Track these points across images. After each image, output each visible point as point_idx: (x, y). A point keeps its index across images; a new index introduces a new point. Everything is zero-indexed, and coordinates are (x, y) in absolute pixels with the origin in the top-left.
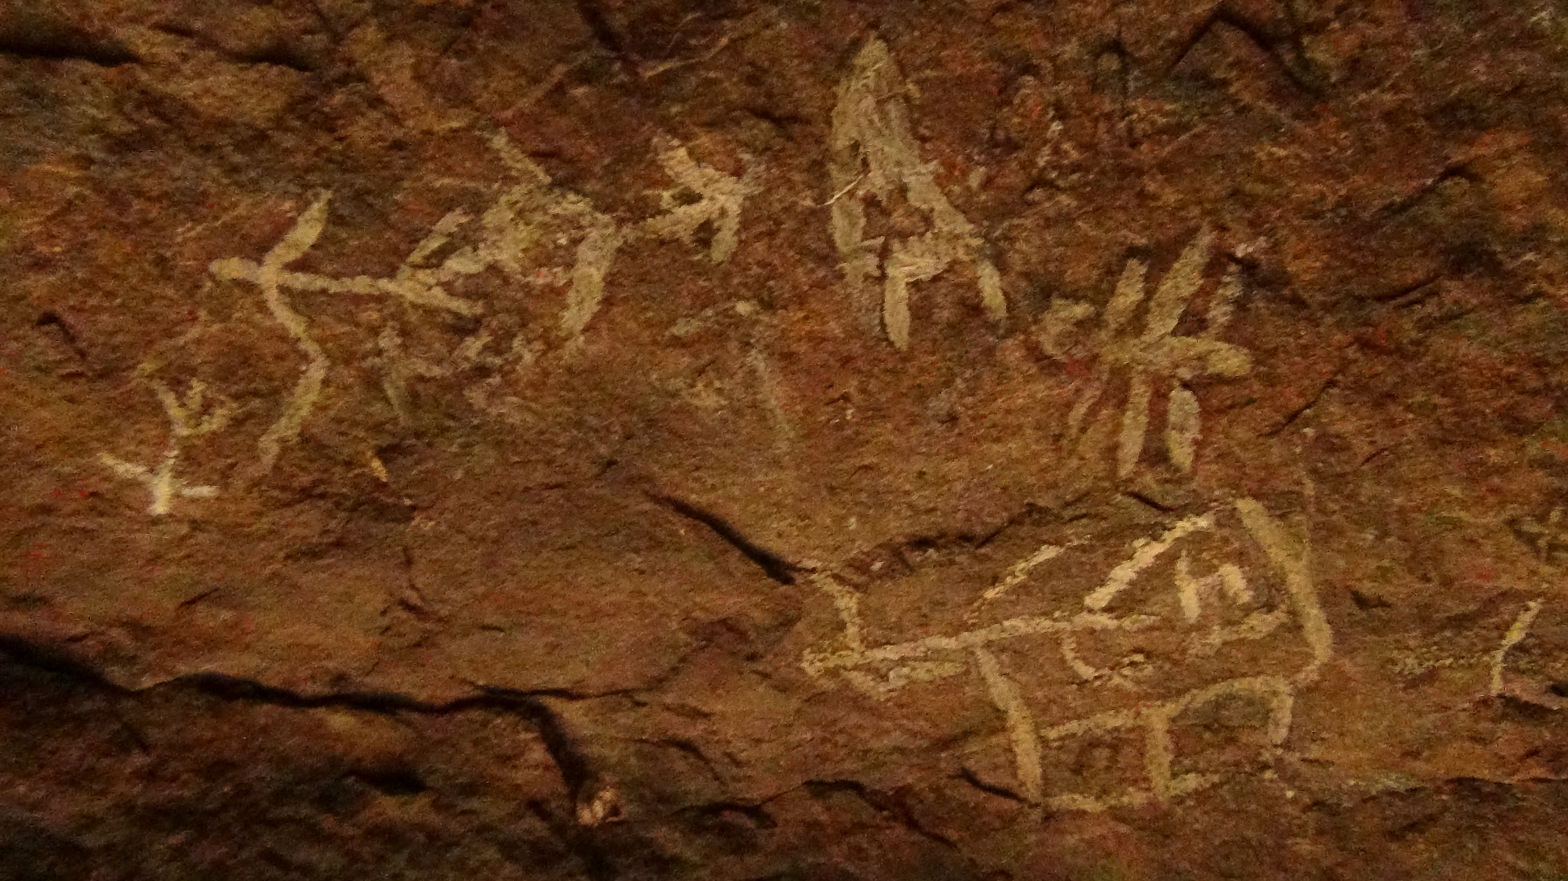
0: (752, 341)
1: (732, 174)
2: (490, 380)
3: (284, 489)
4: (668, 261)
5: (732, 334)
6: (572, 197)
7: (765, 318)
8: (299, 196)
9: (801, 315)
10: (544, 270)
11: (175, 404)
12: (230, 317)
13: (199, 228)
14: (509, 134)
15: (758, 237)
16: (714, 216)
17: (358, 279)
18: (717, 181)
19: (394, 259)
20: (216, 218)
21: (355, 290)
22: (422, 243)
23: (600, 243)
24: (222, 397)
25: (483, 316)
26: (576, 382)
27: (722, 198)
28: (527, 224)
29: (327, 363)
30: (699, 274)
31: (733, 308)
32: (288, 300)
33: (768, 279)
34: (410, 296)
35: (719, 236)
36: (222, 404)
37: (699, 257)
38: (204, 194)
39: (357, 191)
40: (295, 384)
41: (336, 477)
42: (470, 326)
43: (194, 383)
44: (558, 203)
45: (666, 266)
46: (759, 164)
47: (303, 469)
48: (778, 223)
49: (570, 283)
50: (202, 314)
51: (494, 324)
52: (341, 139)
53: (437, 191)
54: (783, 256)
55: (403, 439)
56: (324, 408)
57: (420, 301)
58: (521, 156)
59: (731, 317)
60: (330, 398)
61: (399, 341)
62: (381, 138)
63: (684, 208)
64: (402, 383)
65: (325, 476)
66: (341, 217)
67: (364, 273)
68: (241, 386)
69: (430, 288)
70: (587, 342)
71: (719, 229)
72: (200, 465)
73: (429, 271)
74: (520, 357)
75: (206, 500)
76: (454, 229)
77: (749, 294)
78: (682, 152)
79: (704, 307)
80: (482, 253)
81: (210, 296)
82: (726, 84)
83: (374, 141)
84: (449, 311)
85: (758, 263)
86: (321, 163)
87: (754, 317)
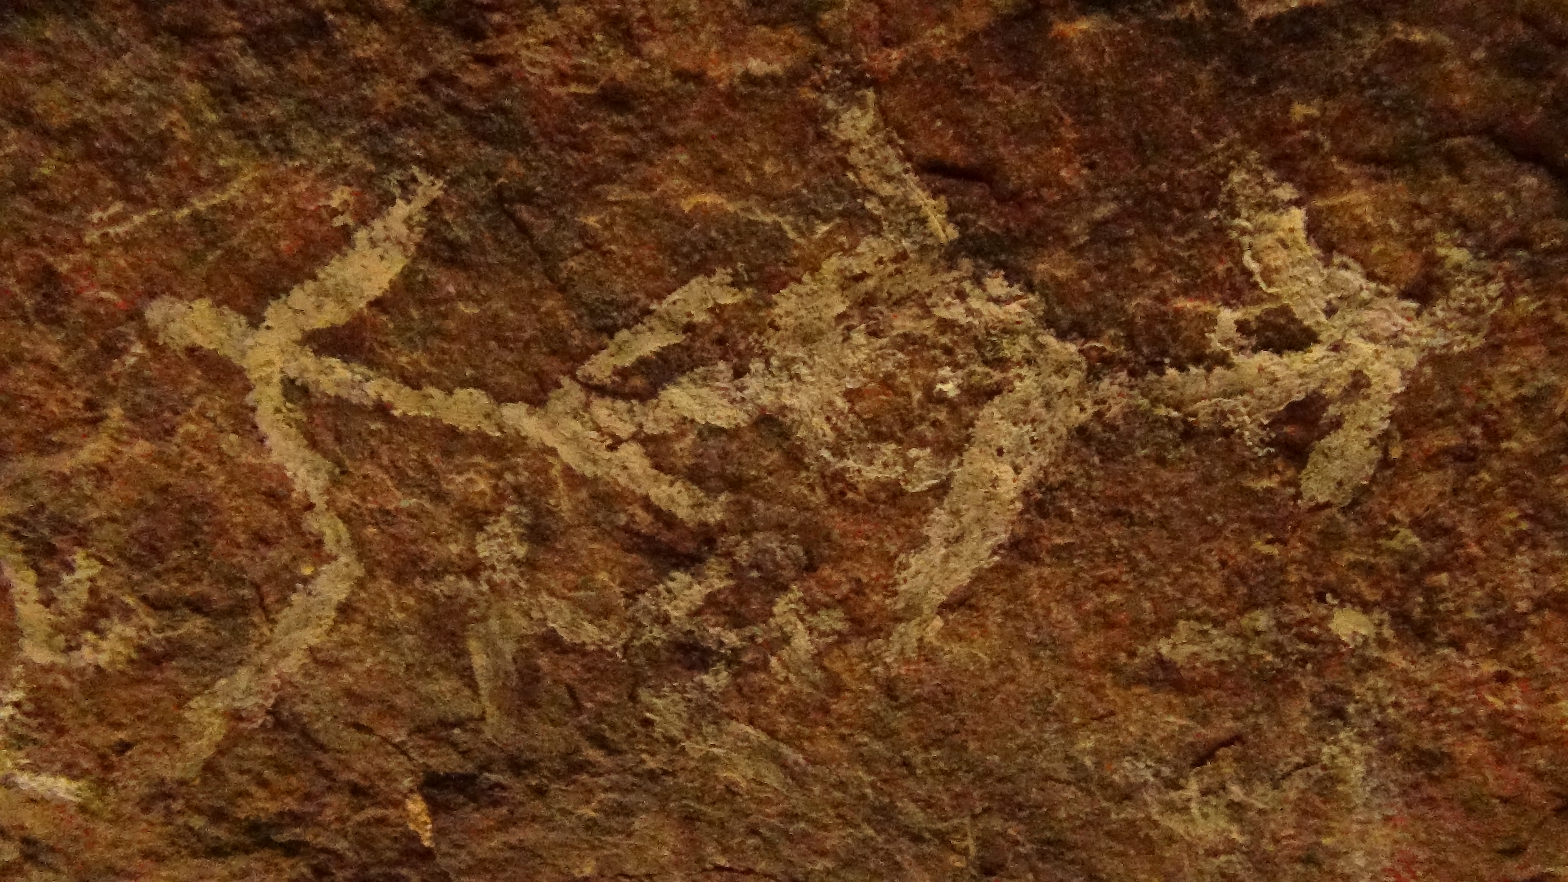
0: (1351, 709)
1: (1405, 295)
2: (707, 679)
3: (218, 816)
4: (1190, 478)
5: (1307, 682)
6: (997, 285)
7: (1397, 659)
8: (366, 181)
9: (1489, 668)
10: (888, 449)
11: (34, 594)
12: (170, 432)
13: (138, 219)
14: (883, 111)
15: (1433, 461)
16: (1328, 391)
17: (461, 394)
18: (1365, 304)
19: (551, 365)
20: (179, 201)
21: (449, 419)
22: (623, 335)
23: (1036, 407)
24: (130, 601)
25: (722, 528)
26: (900, 720)
27: (1367, 348)
28: (873, 333)
29: (358, 571)
30: (1260, 525)
31: (1323, 620)
32: (300, 415)
33: (1434, 567)
34: (568, 455)
35: (1334, 440)
36: (127, 613)
37: (1271, 483)
38: (164, 140)
39: (499, 191)
40: (284, 601)
41: (329, 814)
42: (690, 546)
43: (79, 557)
44: (961, 295)
45: (1182, 491)
46: (1488, 278)
47: (264, 784)
48: (1493, 435)
49: (942, 489)
50: (115, 412)
51: (743, 552)
52: (488, 61)
53: (685, 222)
54: (1485, 516)
55: (485, 767)
56: (332, 665)
57: (588, 470)
58: (896, 168)
59: (1313, 641)
60: (347, 644)
61: (521, 551)
62: (579, 75)
63: (1264, 358)
64: (509, 648)
65: (310, 808)
66: (454, 246)
67: (478, 383)
68: (168, 587)
69: (616, 444)
70: (949, 634)
71: (1337, 424)
72: (61, 731)
73: (621, 405)
74: (786, 639)
75: (62, 806)
76: (701, 317)
77: (1371, 595)
78: (1297, 217)
79: (1252, 604)
80: (753, 384)
81: (136, 376)
82: (1452, 65)
83: (563, 78)
84: (647, 504)
85: (1416, 524)
86: (433, 108)
87: (1375, 652)
